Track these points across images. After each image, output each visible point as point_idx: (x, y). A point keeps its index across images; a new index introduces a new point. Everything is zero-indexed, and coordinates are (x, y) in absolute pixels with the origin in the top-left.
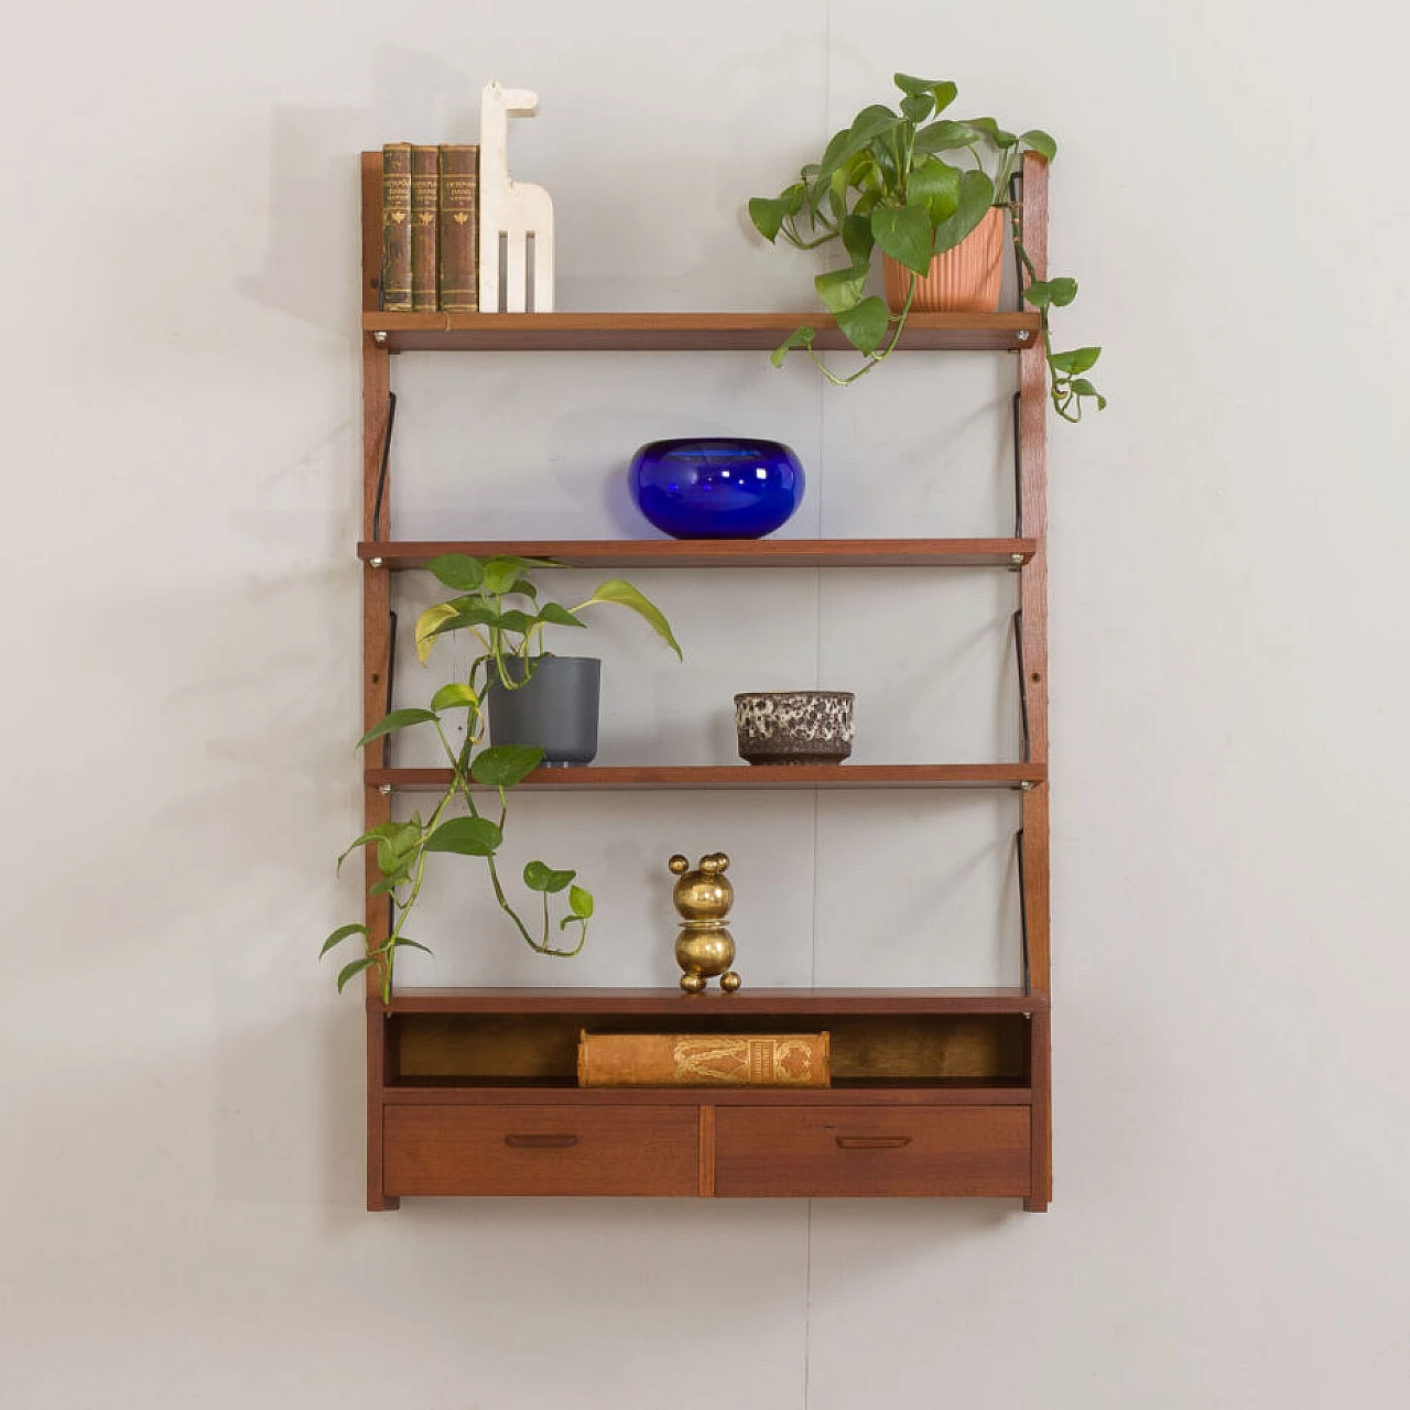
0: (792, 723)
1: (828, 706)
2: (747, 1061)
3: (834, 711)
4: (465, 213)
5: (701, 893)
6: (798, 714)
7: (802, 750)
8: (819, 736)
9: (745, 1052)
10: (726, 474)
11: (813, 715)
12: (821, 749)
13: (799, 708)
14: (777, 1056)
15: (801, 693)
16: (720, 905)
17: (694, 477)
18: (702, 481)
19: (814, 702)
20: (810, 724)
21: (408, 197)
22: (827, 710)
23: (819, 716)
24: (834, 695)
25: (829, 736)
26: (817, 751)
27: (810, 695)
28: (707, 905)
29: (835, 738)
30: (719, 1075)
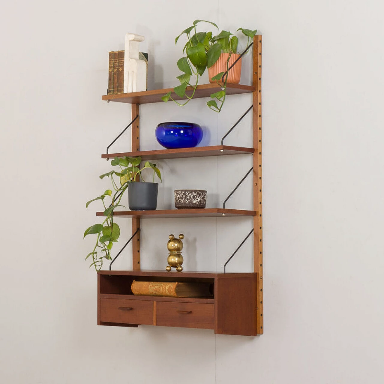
0: (178, 198)
1: (187, 193)
2: (161, 289)
3: (189, 195)
4: (121, 68)
5: (171, 245)
6: (179, 196)
7: (180, 206)
8: (184, 202)
9: (161, 287)
10: (172, 132)
11: (183, 196)
12: (185, 205)
13: (180, 194)
14: (167, 288)
15: (180, 190)
16: (176, 248)
17: (164, 133)
18: (166, 134)
19: (183, 192)
20: (182, 198)
21: (112, 65)
22: (187, 195)
23: (184, 196)
24: (188, 190)
25: (187, 202)
26: (184, 206)
27: (182, 191)
28: (173, 248)
29: (189, 203)
30: (157, 293)
